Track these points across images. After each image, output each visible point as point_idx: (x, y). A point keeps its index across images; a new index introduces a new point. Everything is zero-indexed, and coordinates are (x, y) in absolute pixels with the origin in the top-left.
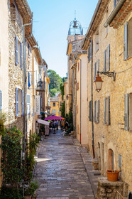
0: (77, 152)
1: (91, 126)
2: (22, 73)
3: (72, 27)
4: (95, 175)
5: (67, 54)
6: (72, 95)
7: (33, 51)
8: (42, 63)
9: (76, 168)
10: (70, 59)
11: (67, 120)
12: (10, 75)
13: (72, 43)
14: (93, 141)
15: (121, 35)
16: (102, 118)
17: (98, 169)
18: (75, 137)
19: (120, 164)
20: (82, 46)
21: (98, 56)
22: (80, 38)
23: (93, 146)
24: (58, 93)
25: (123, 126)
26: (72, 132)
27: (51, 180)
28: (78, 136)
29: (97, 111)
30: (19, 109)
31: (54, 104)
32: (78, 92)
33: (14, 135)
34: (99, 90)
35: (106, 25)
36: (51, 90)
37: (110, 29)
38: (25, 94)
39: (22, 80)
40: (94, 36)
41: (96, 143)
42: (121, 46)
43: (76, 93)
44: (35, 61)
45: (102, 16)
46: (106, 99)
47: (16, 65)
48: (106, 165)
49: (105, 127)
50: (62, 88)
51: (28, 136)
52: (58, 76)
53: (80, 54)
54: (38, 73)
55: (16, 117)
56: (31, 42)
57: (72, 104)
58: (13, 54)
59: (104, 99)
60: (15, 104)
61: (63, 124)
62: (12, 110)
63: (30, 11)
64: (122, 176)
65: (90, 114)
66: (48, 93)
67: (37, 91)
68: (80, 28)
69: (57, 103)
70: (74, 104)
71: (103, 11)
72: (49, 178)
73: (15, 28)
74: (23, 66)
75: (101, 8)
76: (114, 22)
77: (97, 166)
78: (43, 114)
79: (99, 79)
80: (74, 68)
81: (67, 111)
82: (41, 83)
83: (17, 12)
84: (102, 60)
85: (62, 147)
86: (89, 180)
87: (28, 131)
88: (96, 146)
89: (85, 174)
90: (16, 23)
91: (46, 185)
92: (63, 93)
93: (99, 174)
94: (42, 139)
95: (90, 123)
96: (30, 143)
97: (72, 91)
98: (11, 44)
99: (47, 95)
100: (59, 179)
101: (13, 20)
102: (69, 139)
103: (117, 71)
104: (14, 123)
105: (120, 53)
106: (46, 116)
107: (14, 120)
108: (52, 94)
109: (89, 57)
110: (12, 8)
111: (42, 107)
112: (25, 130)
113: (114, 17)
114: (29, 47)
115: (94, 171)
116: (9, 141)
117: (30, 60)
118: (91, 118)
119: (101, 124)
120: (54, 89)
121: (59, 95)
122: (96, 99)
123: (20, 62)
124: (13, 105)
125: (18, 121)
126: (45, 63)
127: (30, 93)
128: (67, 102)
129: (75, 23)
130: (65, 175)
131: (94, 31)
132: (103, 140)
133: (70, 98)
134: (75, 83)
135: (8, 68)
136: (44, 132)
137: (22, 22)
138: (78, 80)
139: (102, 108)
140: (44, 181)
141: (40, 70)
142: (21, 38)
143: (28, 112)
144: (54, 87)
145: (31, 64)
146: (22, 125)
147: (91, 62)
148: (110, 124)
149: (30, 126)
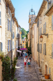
0: (33, 64)
2: (11, 33)
3: (31, 11)
4: (40, 74)
5: (29, 22)
6: (31, 40)
7: (15, 22)
8: (18, 26)
9: (32, 71)
10: (30, 25)
11: (28, 50)
12: (6, 35)
13: (31, 18)
15: (51, 19)
16: (43, 51)
17: (41, 72)
18: (32, 57)
19: (50, 72)
20: (35, 20)
21: (41, 26)
22: (34, 16)
23: (39, 62)
24: (25, 37)
25: (51, 57)
26: (31, 55)
27: (22, 77)
28: (33, 57)
29: (41, 48)
30: (10, 48)
31: (23, 42)
33: (7, 60)
34: (41, 41)
35: (44, 15)
36: (22, 36)
37: (46, 16)
38: (12, 41)
39: (10, 36)
40: (40, 17)
41: (40, 61)
42: (50, 24)
43: (32, 39)
44: (16, 26)
45: (43, 10)
46: (44, 44)
47: (8, 30)
48: (44, 71)
49: (44, 55)
50: (27, 36)
51: (13, 58)
52: (25, 30)
53: (34, 23)
54: (17, 31)
55: (8, 52)
56: (14, 19)
57: (31, 43)
58: (7, 26)
59: (43, 44)
62: (6, 49)
63: (14, 8)
64: (51, 77)
65: (38, 49)
67: (16, 38)
68: (34, 12)
69: (24, 42)
71: (43, 8)
72: (21, 76)
73: (8, 16)
75: (43, 7)
76: (47, 14)
78: (19, 48)
80: (31, 29)
81: (29, 46)
82: (18, 35)
83: (8, 9)
84: (43, 28)
86: (37, 77)
87: (13, 56)
88: (40, 62)
89: (36, 74)
90: (8, 14)
91: (20, 79)
92: (27, 38)
94: (18, 58)
95: (38, 52)
96: (14, 61)
97: (31, 38)
98: (6, 22)
99: (20, 39)
100: (25, 76)
101: (7, 12)
103: (49, 34)
105: (50, 27)
106: (20, 48)
107: (7, 53)
108: (23, 38)
109: (37, 26)
110: (7, 7)
111: (19, 45)
113: (48, 12)
114: (13, 21)
115: (39, 72)
116: (6, 63)
117: (14, 26)
120: (23, 36)
121: (25, 39)
122: (40, 43)
123: (10, 29)
124: (7, 47)
125: (9, 53)
126: (20, 27)
127: (14, 40)
128: (29, 42)
129: (32, 10)
130: (28, 74)
131: (40, 15)
132: (43, 61)
133: (30, 41)
135: (5, 32)
136: (19, 55)
137: (11, 12)
138: (33, 34)
139: (43, 47)
142: (10, 19)
143: (13, 48)
144: (23, 35)
145: (14, 28)
146: (11, 54)
148: (46, 55)
149: (14, 53)
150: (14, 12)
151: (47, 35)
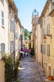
0: (36, 65)
1: (42, 55)
2: (13, 34)
3: (34, 12)
4: (43, 76)
5: (32, 23)
6: (34, 40)
7: (18, 23)
8: (21, 27)
9: (35, 73)
10: (33, 25)
11: (32, 51)
12: (8, 36)
13: (34, 19)
14: (42, 61)
16: (46, 52)
17: (44, 73)
18: (35, 58)
20: (38, 21)
21: (45, 27)
22: (37, 17)
23: (42, 63)
24: (28, 38)
26: (34, 56)
29: (44, 49)
30: (12, 49)
31: (26, 43)
32: (36, 40)
33: (10, 61)
34: (45, 42)
35: (48, 16)
36: (25, 37)
37: (50, 17)
38: (14, 42)
39: (13, 37)
40: (43, 18)
41: (44, 62)
44: (19, 27)
45: (46, 10)
46: (48, 45)
47: (11, 31)
49: (47, 56)
50: (30, 37)
51: (16, 60)
52: (28, 31)
53: (37, 24)
54: (20, 31)
55: (11, 53)
56: (17, 20)
57: (34, 44)
58: (10, 27)
59: (47, 45)
60: (11, 47)
61: (30, 53)
62: (9, 50)
63: (17, 9)
65: (41, 50)
66: (24, 39)
67: (19, 39)
68: (37, 12)
69: (27, 43)
70: (35, 44)
71: (47, 9)
72: (24, 77)
73: (11, 16)
74: (14, 31)
76: (51, 14)
77: (44, 72)
78: (22, 49)
79: (45, 38)
80: (35, 29)
81: (32, 47)
82: (21, 36)
84: (46, 29)
85: (30, 62)
86: (41, 78)
87: (16, 57)
88: (44, 64)
89: (39, 75)
90: (11, 14)
91: (23, 80)
92: (30, 39)
93: (45, 76)
94: (21, 59)
95: (41, 53)
96: (17, 63)
98: (9, 23)
100: (29, 77)
101: (10, 13)
102: (33, 59)
103: (52, 35)
104: (10, 55)
106: (23, 49)
107: (10, 54)
108: (26, 39)
109: (41, 26)
110: (10, 8)
111: (22, 46)
112: (14, 57)
114: (16, 22)
115: (43, 74)
116: (8, 64)
117: (17, 27)
118: (42, 52)
119: (46, 55)
120: (26, 37)
121: (28, 40)
122: (44, 44)
123: (13, 29)
124: (10, 48)
126: (23, 27)
127: (16, 41)
129: (35, 10)
130: (31, 76)
131: (43, 16)
132: (46, 62)
133: (33, 42)
134: (35, 36)
135: (8, 33)
136: (22, 56)
137: (14, 13)
139: (46, 48)
140: (22, 79)
141: (21, 30)
142: (13, 20)
143: (16, 49)
144: (26, 36)
145: (17, 29)
146: (13, 56)
147: (42, 28)
148: (49, 56)
150: (17, 13)
151: (51, 36)
